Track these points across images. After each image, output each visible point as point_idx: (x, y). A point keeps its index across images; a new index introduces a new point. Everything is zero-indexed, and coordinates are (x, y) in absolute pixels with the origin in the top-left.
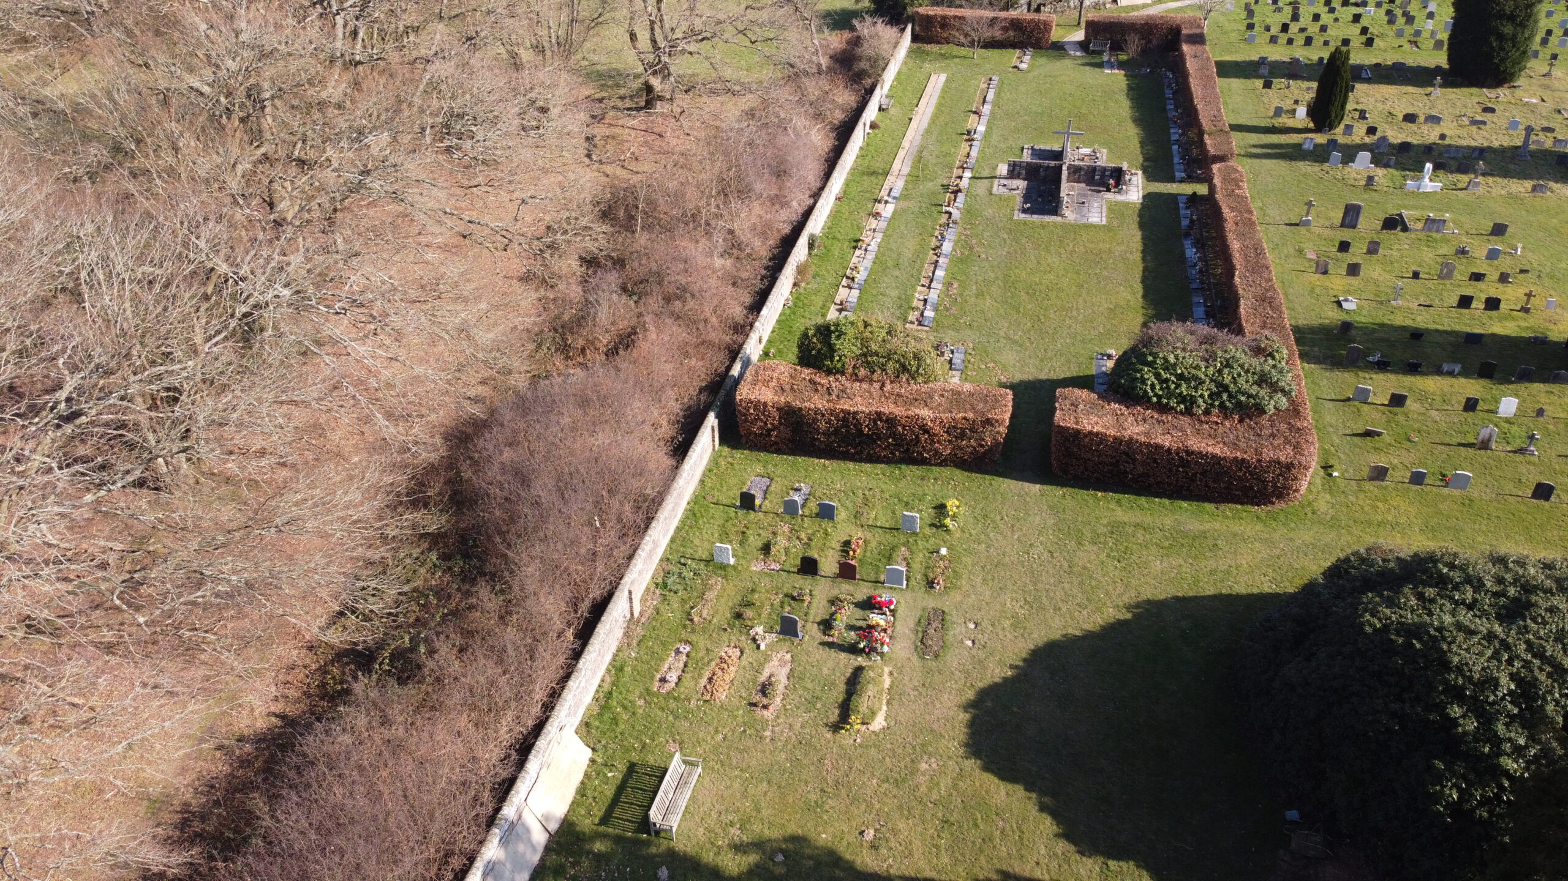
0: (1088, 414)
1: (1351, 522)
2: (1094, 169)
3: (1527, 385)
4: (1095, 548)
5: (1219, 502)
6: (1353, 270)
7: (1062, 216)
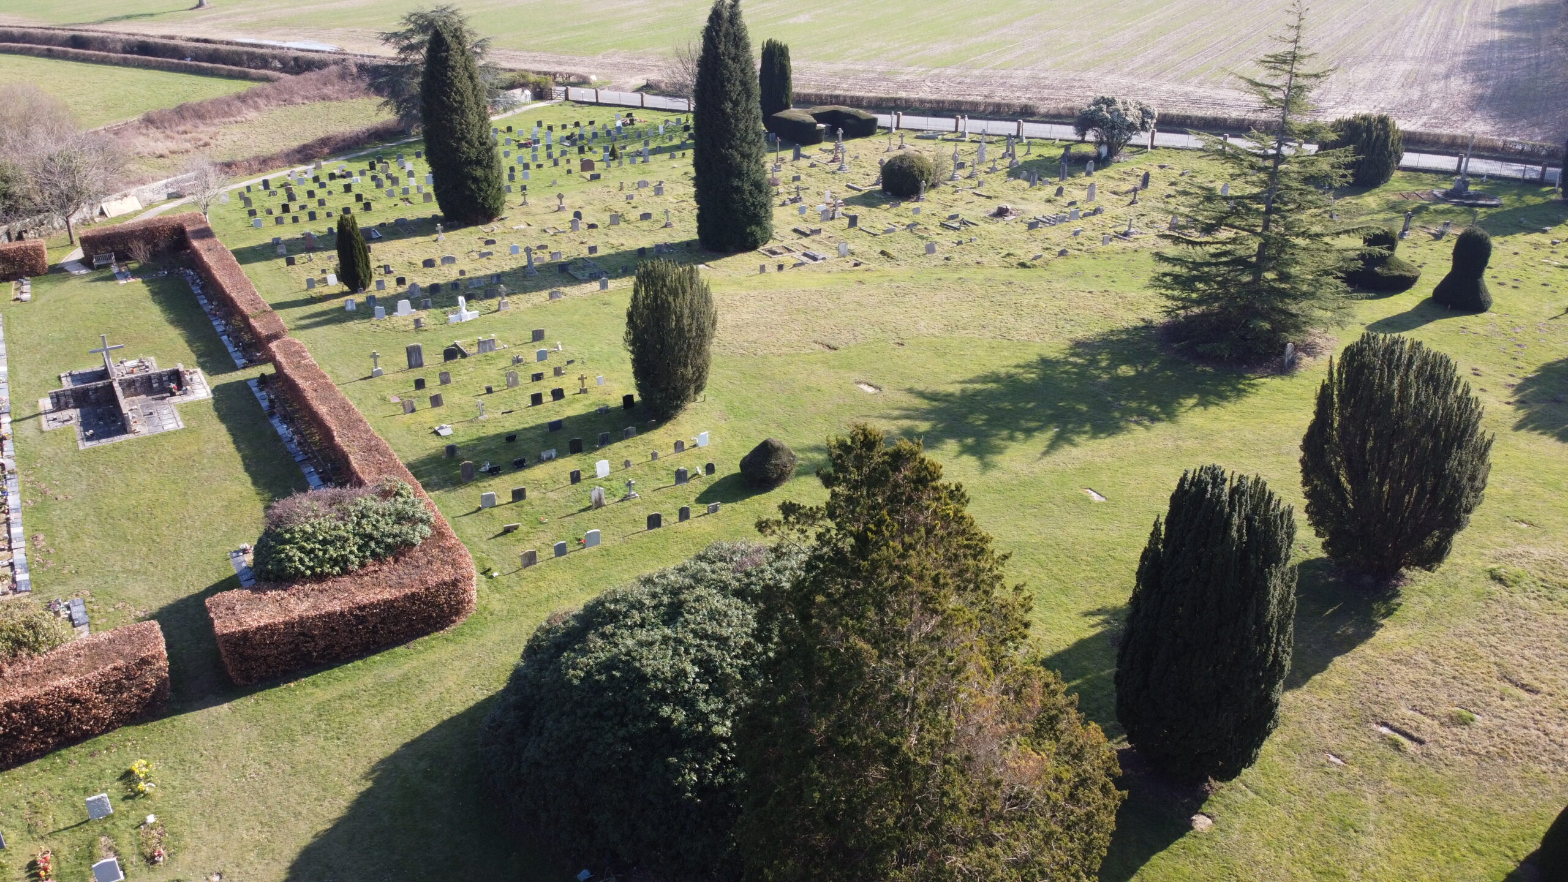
0: (248, 611)
1: (525, 608)
2: (148, 379)
3: (609, 447)
4: (310, 738)
5: (407, 641)
6: (436, 401)
7: (134, 432)
